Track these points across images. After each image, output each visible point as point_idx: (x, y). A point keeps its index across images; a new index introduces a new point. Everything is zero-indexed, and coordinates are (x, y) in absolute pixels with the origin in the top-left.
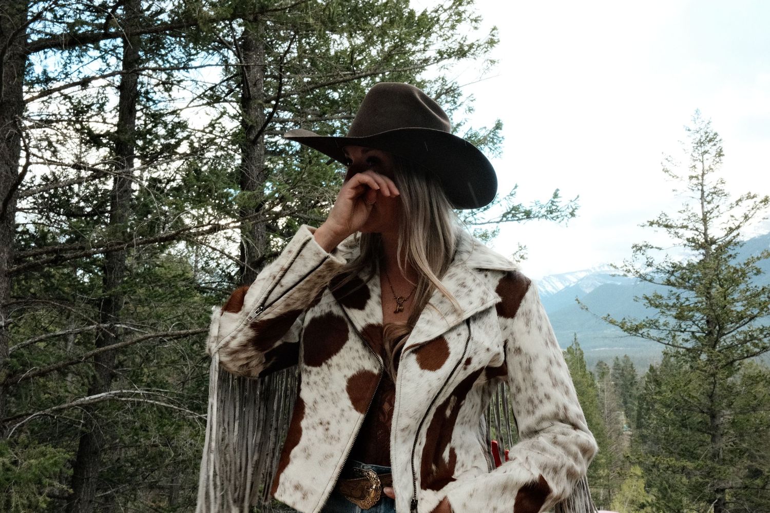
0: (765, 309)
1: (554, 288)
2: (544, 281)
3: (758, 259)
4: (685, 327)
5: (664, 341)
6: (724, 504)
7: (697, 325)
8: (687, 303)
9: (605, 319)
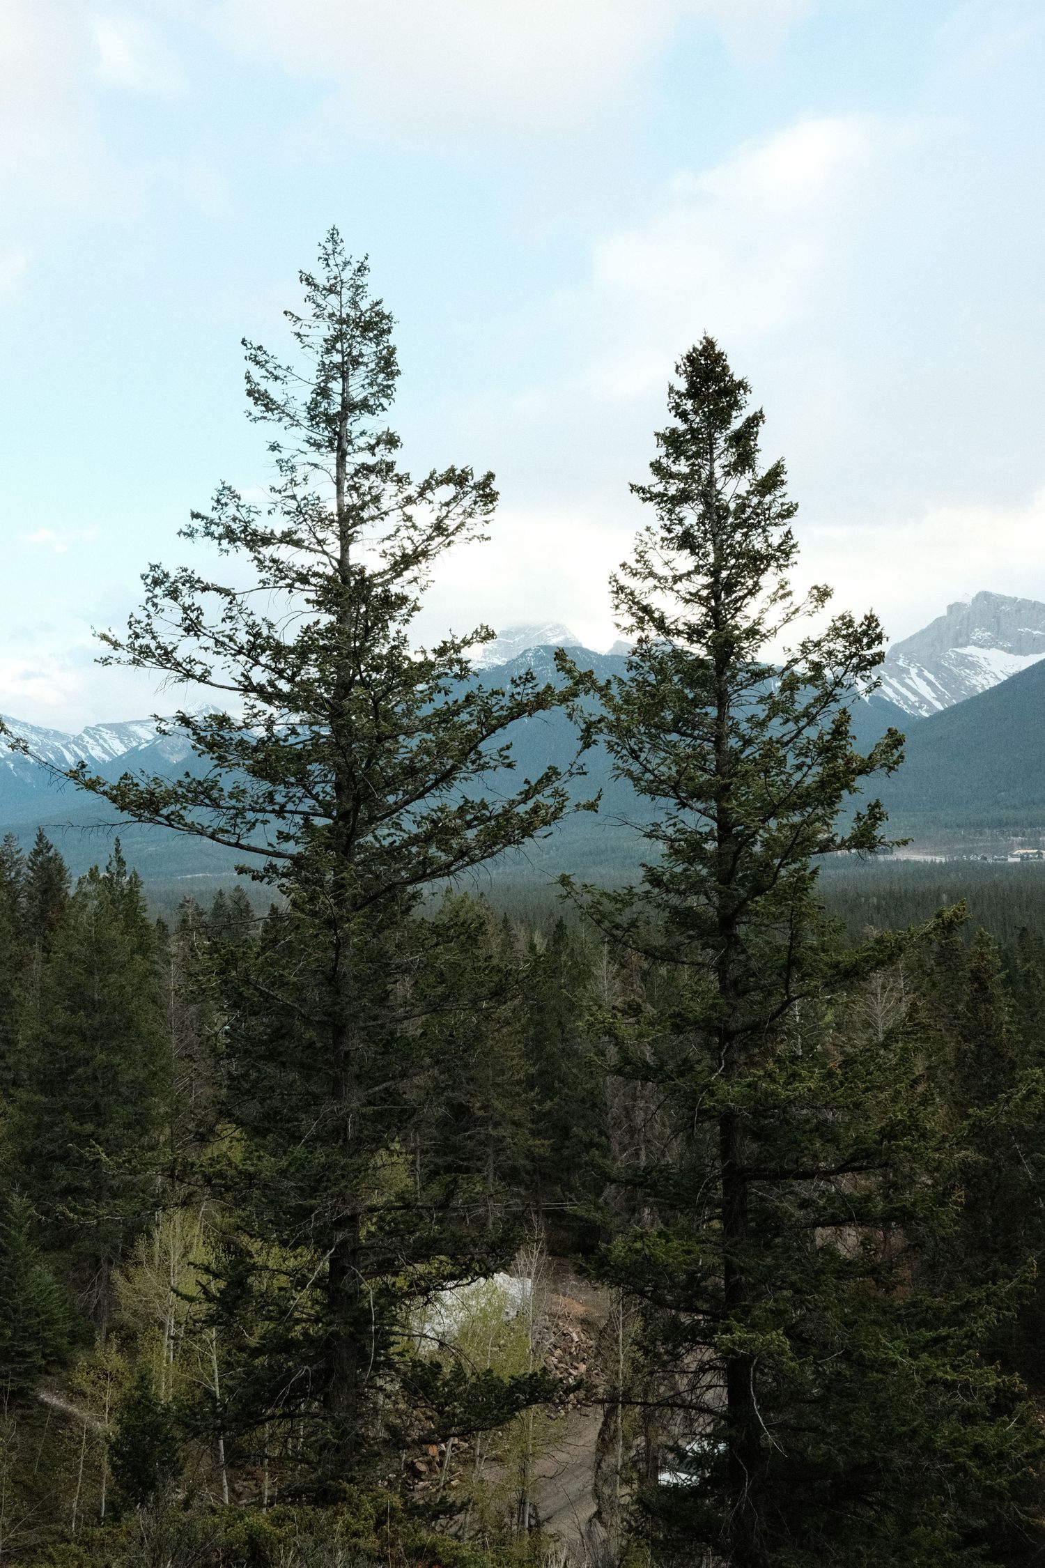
0: (472, 756)
1: (105, 751)
2: (87, 738)
3: (467, 643)
4: (282, 800)
5: (225, 837)
6: (354, 1252)
7: (316, 797)
8: (292, 740)
9: (74, 775)
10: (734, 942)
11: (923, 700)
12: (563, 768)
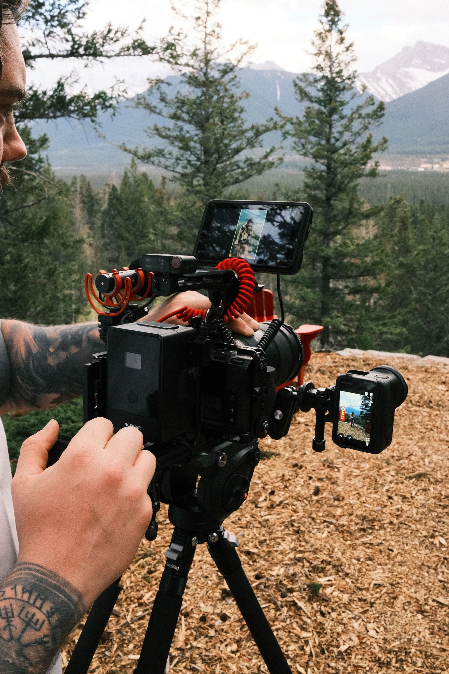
4: (185, 156)
5: (169, 168)
8: (188, 135)
10: (330, 205)
11: (387, 93)
12: (277, 146)
